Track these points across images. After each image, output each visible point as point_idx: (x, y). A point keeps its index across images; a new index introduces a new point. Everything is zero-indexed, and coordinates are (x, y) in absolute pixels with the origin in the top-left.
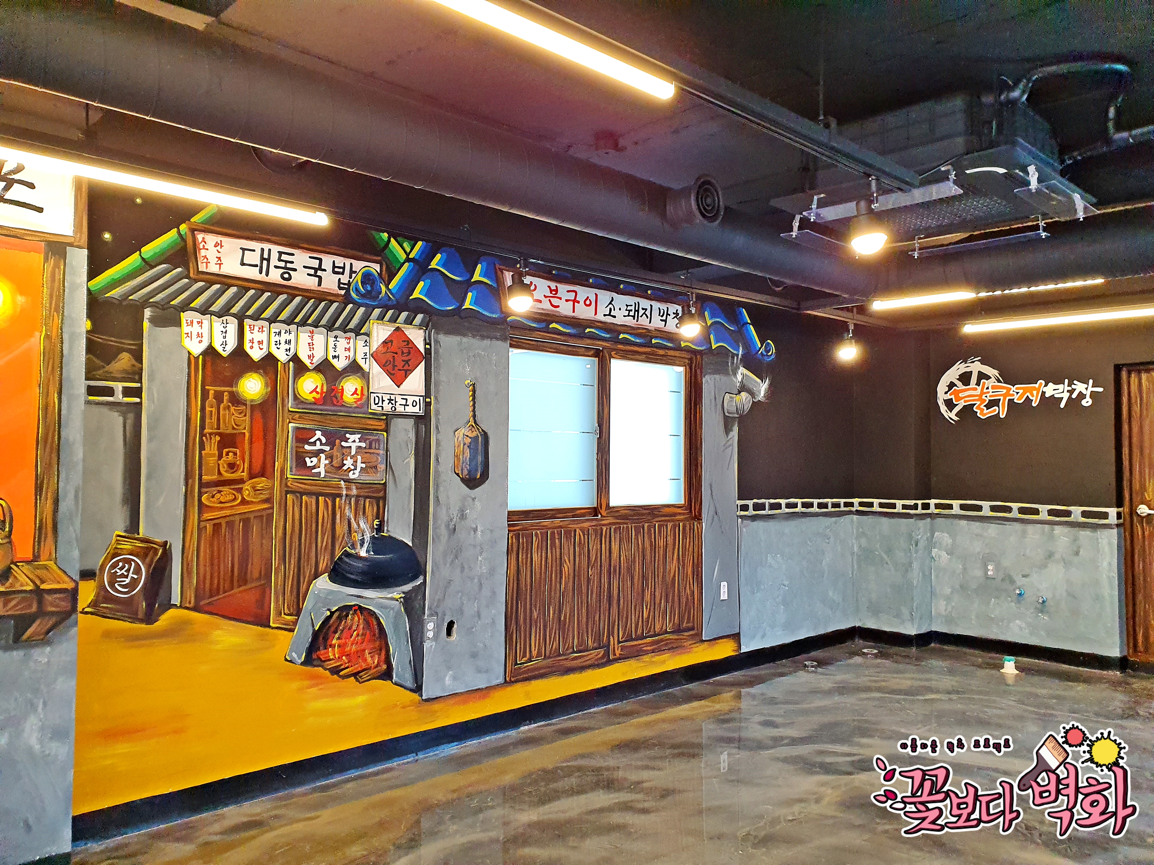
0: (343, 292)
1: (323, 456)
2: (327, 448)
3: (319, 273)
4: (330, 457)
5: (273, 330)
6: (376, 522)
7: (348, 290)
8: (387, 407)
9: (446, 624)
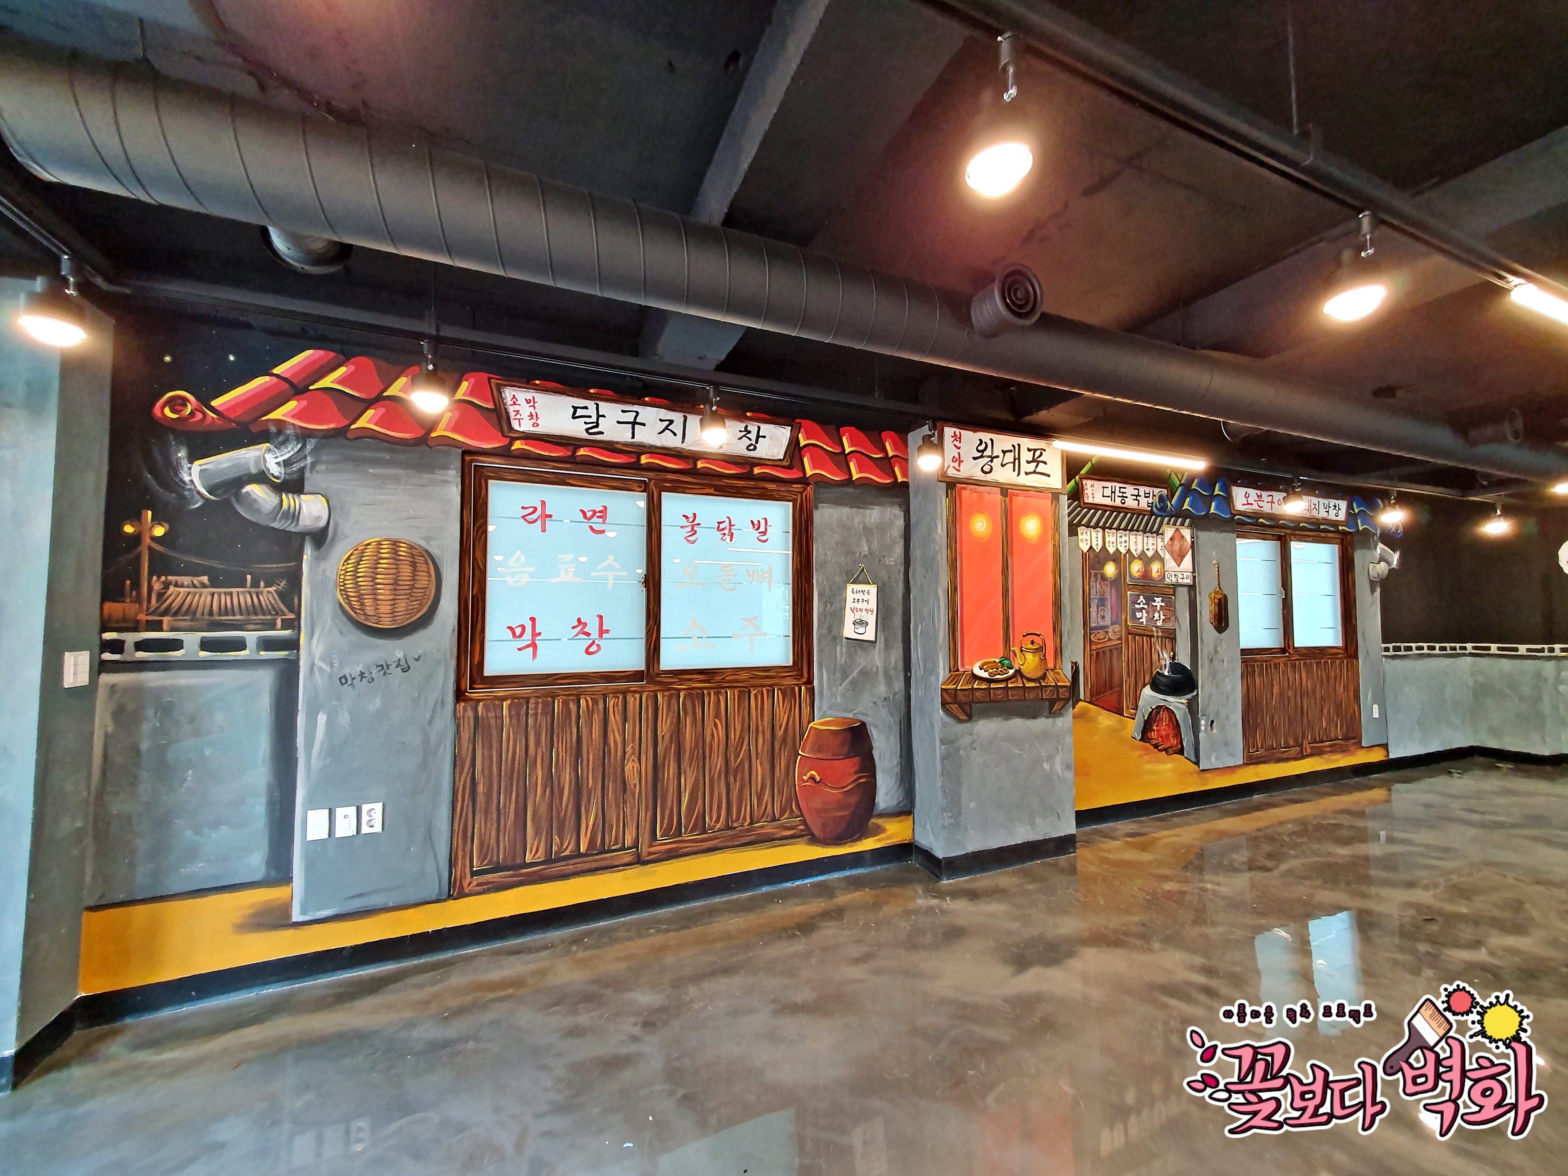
0: (1150, 509)
1: (1144, 611)
2: (1146, 607)
3: (1138, 498)
4: (1147, 612)
5: (1118, 535)
6: (1172, 654)
7: (1152, 507)
8: (1174, 580)
9: (1210, 722)
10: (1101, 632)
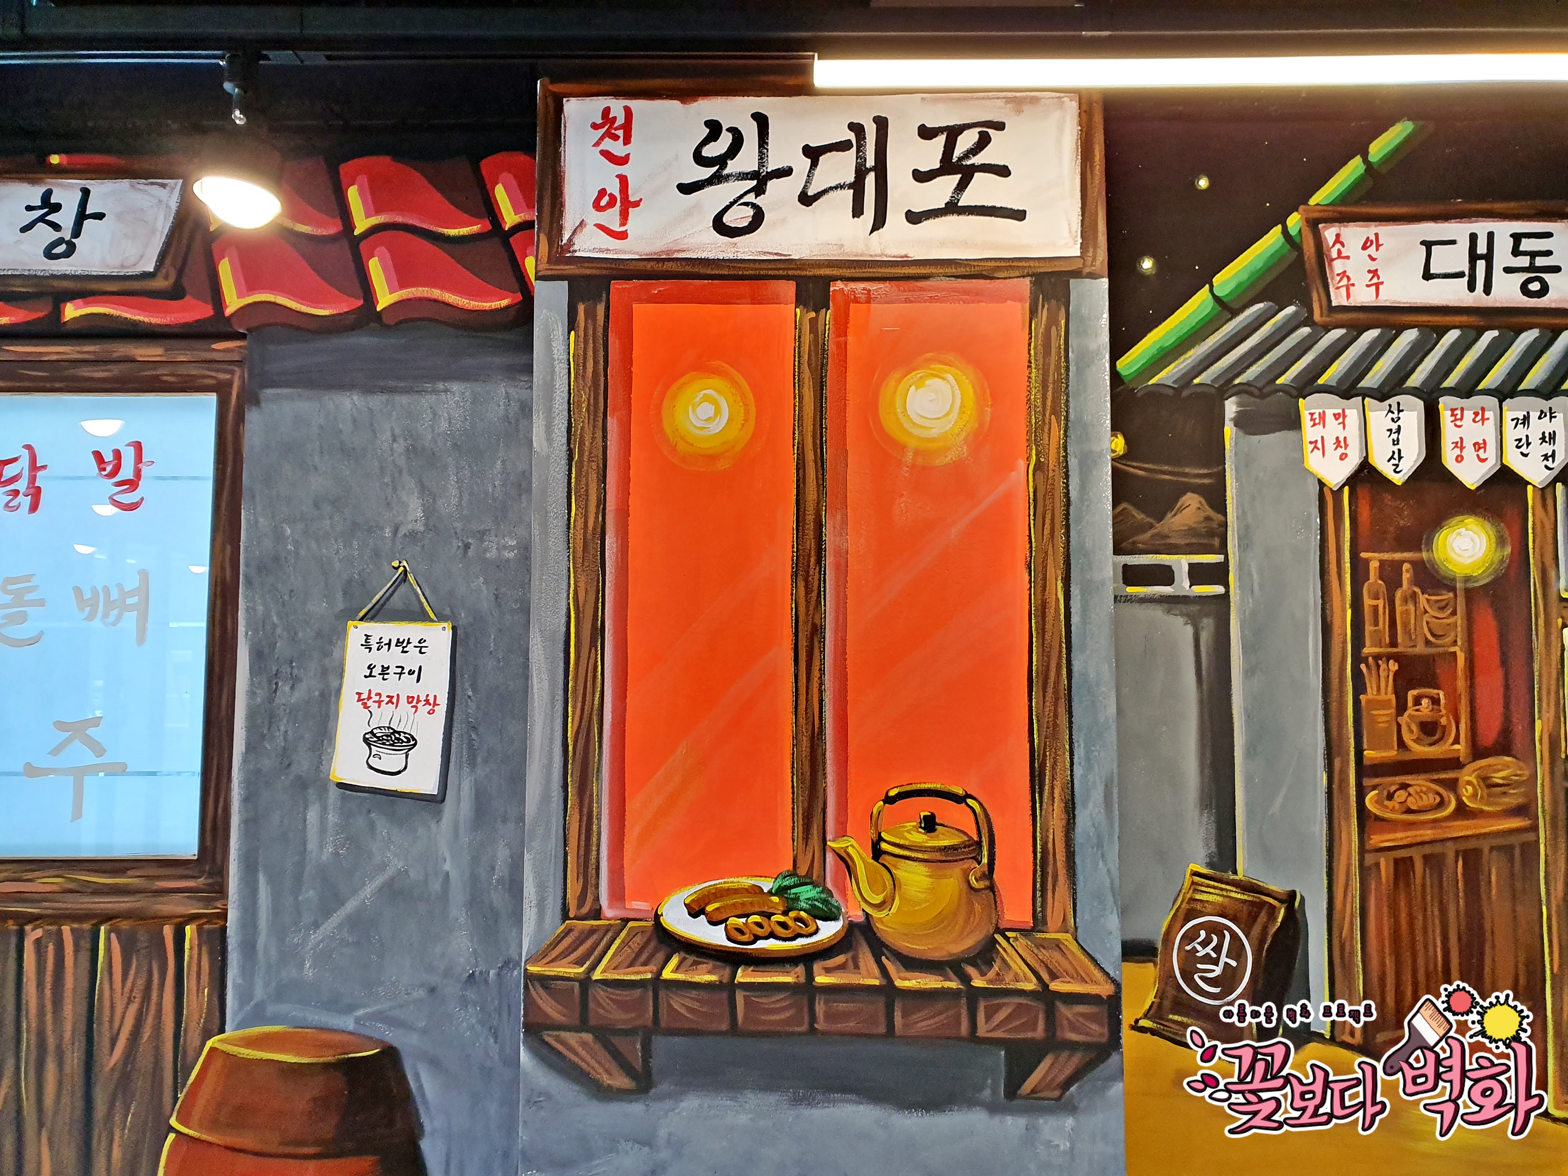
5: (1509, 415)
10: (1418, 781)
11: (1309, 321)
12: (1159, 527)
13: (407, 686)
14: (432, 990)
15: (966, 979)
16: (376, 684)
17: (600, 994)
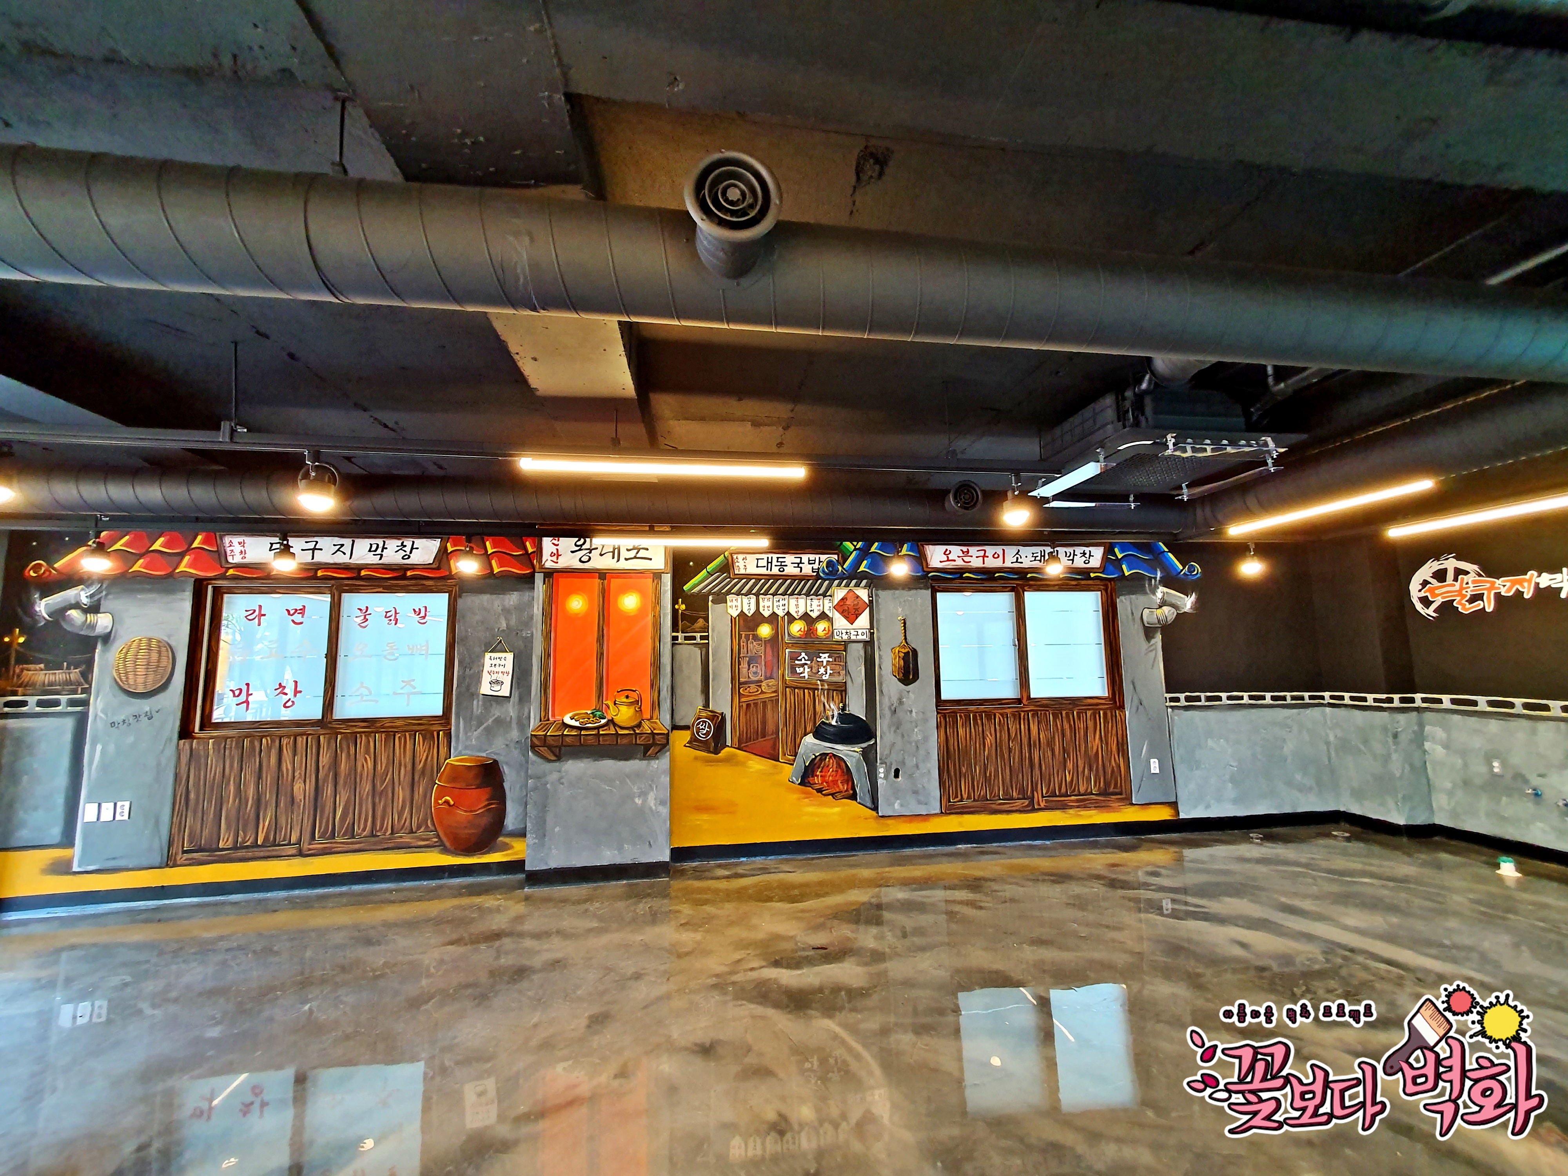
0: (815, 574)
1: (806, 667)
2: (809, 662)
3: (800, 565)
4: (811, 667)
5: (775, 600)
6: (841, 705)
7: (818, 572)
8: (845, 637)
9: (893, 770)
10: (752, 686)
11: (730, 577)
12: (693, 627)
13: (501, 669)
14: (507, 745)
15: (635, 731)
16: (493, 669)
17: (549, 738)
